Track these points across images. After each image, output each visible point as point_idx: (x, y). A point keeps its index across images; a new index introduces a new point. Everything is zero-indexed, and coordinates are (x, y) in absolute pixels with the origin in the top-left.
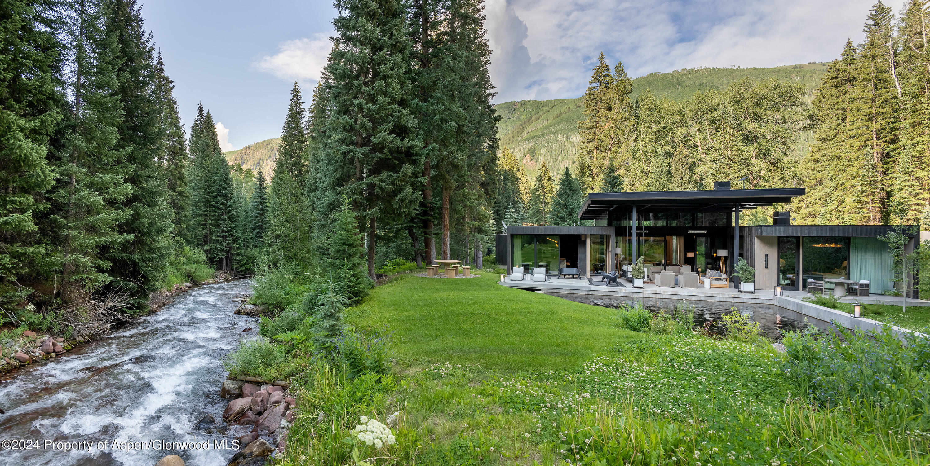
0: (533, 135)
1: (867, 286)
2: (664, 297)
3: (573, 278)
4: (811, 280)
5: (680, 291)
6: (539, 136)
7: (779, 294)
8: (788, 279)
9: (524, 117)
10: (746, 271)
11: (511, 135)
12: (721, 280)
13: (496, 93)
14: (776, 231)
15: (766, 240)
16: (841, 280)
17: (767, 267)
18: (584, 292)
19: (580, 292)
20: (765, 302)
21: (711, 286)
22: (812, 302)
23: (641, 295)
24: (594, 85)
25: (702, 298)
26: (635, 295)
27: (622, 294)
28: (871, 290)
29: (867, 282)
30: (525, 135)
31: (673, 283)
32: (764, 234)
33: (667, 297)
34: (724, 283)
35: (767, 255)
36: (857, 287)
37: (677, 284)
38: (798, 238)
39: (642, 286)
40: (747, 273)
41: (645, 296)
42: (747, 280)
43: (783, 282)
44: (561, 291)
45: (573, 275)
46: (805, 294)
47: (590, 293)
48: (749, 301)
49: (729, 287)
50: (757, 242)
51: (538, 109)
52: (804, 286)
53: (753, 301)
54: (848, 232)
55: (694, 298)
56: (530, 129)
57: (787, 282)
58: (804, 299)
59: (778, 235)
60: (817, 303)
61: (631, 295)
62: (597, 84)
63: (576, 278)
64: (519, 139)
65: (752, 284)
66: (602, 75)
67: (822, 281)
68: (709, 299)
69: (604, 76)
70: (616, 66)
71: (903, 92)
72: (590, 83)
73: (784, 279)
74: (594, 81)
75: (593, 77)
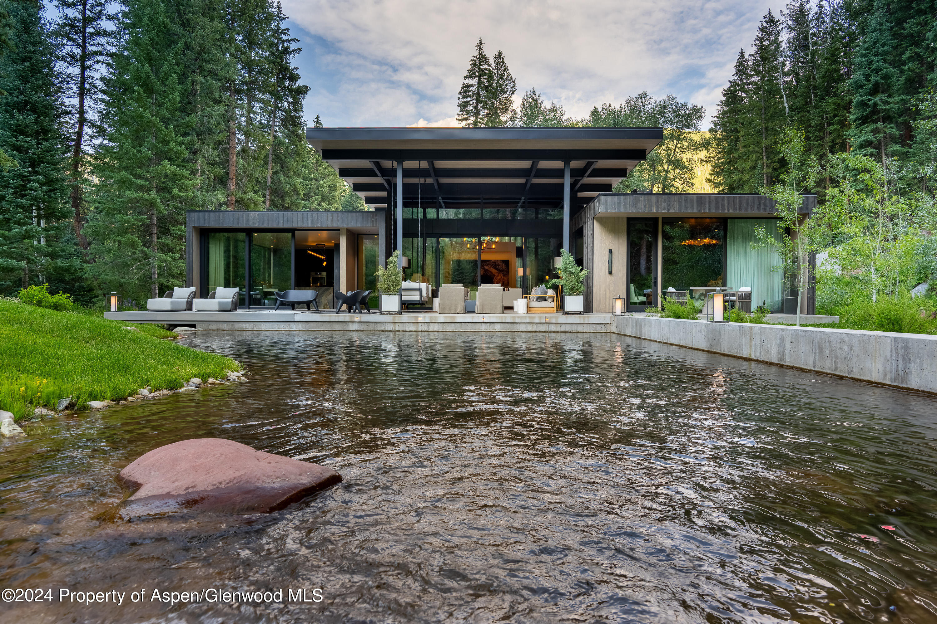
1: (748, 296)
4: (671, 289)
5: (470, 318)
7: (618, 312)
8: (645, 295)
10: (572, 274)
12: (545, 300)
13: (299, 49)
15: (608, 224)
17: (610, 273)
19: (275, 327)
20: (599, 328)
21: (528, 309)
23: (390, 327)
24: (469, 81)
26: (380, 327)
27: (355, 327)
28: (755, 304)
34: (546, 304)
35: (611, 252)
36: (734, 299)
37: (467, 308)
38: (654, 220)
39: (396, 310)
40: (573, 277)
41: (398, 327)
42: (573, 291)
43: (635, 299)
47: (294, 327)
48: (574, 328)
50: (596, 228)
53: (580, 328)
57: (642, 299)
59: (623, 211)
61: (372, 327)
62: (475, 82)
65: (580, 298)
66: (479, 69)
67: (688, 292)
68: (508, 328)
69: (483, 71)
70: (496, 57)
71: (790, 107)
72: (466, 78)
73: (638, 295)
74: (471, 77)
75: (470, 71)
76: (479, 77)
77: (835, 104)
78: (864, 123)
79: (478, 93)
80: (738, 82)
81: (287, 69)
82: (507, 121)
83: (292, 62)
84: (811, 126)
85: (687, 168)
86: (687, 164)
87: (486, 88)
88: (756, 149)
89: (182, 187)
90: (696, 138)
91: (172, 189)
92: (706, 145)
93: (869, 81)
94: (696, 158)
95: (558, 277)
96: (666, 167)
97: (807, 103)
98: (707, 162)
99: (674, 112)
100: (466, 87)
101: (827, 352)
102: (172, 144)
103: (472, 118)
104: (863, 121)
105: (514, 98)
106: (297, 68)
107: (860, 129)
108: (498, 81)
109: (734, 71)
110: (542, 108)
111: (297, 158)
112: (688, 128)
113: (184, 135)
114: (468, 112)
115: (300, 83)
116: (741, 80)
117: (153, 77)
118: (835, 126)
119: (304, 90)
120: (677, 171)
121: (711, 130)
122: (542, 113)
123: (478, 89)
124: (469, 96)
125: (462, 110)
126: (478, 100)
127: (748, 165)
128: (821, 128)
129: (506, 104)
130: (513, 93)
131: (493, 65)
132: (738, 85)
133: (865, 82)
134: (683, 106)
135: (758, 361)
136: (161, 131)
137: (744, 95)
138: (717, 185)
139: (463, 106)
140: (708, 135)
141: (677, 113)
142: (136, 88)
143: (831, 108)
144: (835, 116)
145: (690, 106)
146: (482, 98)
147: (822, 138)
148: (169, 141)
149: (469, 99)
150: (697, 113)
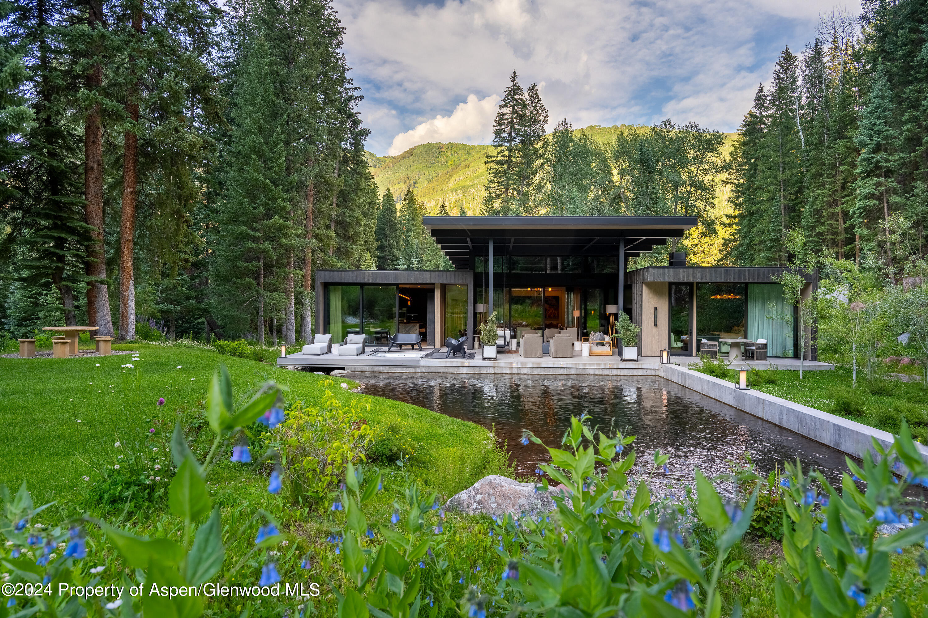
0: (461, 184)
1: (765, 346)
2: (523, 371)
3: (413, 348)
4: (704, 341)
5: (547, 362)
6: (468, 187)
7: (665, 361)
8: (682, 341)
9: (451, 163)
10: (628, 330)
11: (435, 184)
12: (603, 344)
13: (362, 97)
14: (664, 275)
15: (655, 288)
16: (740, 340)
17: (656, 325)
18: (410, 370)
19: (404, 370)
20: (650, 373)
21: (591, 353)
22: (699, 370)
23: (491, 371)
24: (504, 111)
25: (573, 372)
26: (483, 371)
27: (465, 370)
28: (769, 353)
29: (763, 341)
30: (452, 184)
31: (540, 352)
32: (651, 279)
33: (526, 371)
34: (607, 349)
35: (656, 309)
36: (753, 348)
37: (546, 352)
38: (691, 284)
39: (494, 356)
40: (629, 333)
41: (497, 371)
42: (629, 343)
43: (674, 345)
44: (376, 369)
45: (413, 345)
46: (696, 360)
47: (419, 370)
48: (631, 373)
49: (613, 354)
50: (645, 290)
51: (469, 154)
52: (698, 350)
53: (635, 373)
54: (745, 276)
55: (562, 372)
56: (458, 177)
57: (680, 345)
58: (691, 366)
59: (667, 280)
60: (704, 371)
61: (477, 371)
62: (509, 110)
63: (416, 349)
64: (445, 189)
65: (635, 349)
66: (514, 99)
67: (717, 343)
68: (580, 372)
69: (517, 100)
70: (530, 89)
71: (807, 142)
72: (501, 107)
73: (676, 341)
74: (505, 106)
75: (504, 101)
76: (513, 107)
77: (846, 146)
78: (868, 176)
79: (512, 121)
80: (757, 114)
81: (351, 115)
82: (539, 148)
83: (354, 107)
84: (824, 165)
85: (709, 189)
86: (708, 185)
87: (520, 117)
88: (774, 181)
89: (286, 236)
90: (717, 161)
91: (279, 238)
92: (727, 167)
93: (872, 140)
94: (717, 179)
95: (617, 332)
96: (688, 188)
97: (821, 142)
98: (728, 183)
99: (697, 137)
100: (501, 115)
101: (804, 424)
102: (280, 202)
103: (506, 144)
104: (868, 174)
105: (546, 127)
106: (359, 113)
107: (865, 181)
108: (531, 112)
109: (754, 104)
110: (574, 137)
111: (359, 194)
112: (709, 152)
113: (288, 191)
114: (503, 139)
115: (361, 127)
116: (760, 113)
117: (265, 147)
118: (846, 167)
119: (365, 133)
120: (699, 192)
121: (731, 154)
122: (572, 141)
123: (512, 117)
124: (503, 124)
125: (497, 137)
126: (512, 128)
127: (766, 196)
128: (834, 166)
129: (539, 133)
130: (546, 122)
131: (527, 96)
132: (757, 117)
133: (869, 142)
134: (705, 132)
135: (767, 421)
136: (271, 190)
137: (762, 126)
138: (737, 206)
139: (498, 133)
140: (728, 159)
141: (699, 137)
142: (253, 156)
143: (842, 150)
144: (846, 157)
145: (711, 131)
146: (516, 126)
147: (834, 176)
148: (277, 199)
149: (503, 127)
150: (719, 138)
